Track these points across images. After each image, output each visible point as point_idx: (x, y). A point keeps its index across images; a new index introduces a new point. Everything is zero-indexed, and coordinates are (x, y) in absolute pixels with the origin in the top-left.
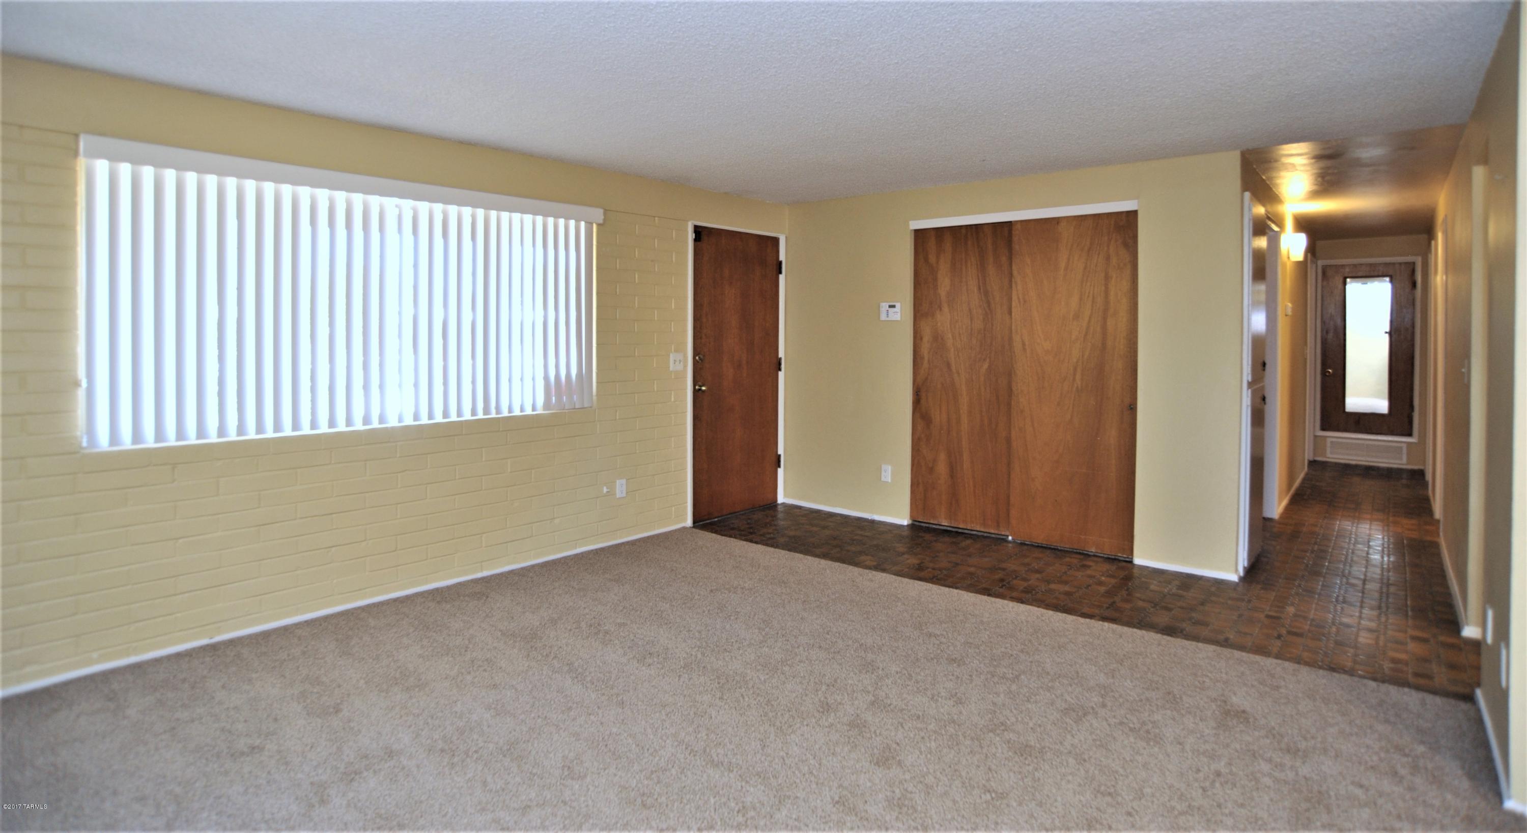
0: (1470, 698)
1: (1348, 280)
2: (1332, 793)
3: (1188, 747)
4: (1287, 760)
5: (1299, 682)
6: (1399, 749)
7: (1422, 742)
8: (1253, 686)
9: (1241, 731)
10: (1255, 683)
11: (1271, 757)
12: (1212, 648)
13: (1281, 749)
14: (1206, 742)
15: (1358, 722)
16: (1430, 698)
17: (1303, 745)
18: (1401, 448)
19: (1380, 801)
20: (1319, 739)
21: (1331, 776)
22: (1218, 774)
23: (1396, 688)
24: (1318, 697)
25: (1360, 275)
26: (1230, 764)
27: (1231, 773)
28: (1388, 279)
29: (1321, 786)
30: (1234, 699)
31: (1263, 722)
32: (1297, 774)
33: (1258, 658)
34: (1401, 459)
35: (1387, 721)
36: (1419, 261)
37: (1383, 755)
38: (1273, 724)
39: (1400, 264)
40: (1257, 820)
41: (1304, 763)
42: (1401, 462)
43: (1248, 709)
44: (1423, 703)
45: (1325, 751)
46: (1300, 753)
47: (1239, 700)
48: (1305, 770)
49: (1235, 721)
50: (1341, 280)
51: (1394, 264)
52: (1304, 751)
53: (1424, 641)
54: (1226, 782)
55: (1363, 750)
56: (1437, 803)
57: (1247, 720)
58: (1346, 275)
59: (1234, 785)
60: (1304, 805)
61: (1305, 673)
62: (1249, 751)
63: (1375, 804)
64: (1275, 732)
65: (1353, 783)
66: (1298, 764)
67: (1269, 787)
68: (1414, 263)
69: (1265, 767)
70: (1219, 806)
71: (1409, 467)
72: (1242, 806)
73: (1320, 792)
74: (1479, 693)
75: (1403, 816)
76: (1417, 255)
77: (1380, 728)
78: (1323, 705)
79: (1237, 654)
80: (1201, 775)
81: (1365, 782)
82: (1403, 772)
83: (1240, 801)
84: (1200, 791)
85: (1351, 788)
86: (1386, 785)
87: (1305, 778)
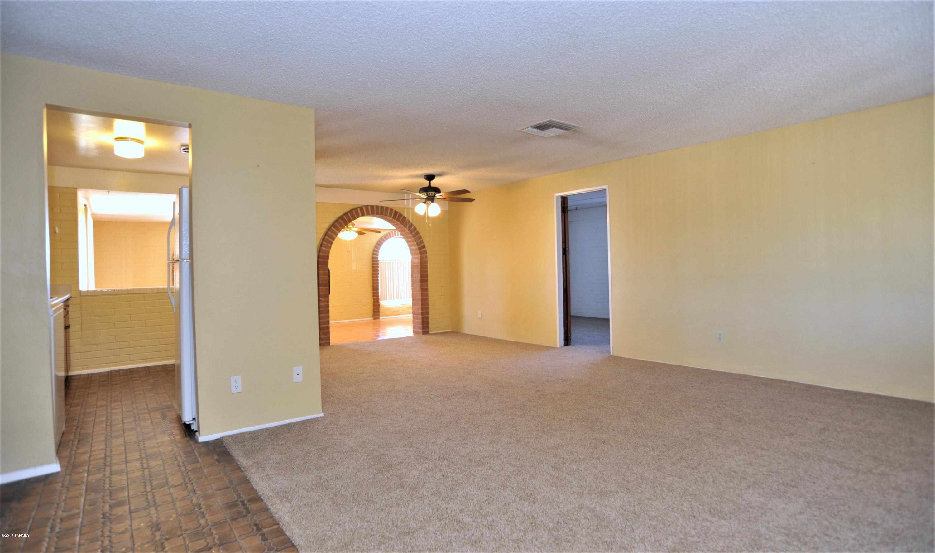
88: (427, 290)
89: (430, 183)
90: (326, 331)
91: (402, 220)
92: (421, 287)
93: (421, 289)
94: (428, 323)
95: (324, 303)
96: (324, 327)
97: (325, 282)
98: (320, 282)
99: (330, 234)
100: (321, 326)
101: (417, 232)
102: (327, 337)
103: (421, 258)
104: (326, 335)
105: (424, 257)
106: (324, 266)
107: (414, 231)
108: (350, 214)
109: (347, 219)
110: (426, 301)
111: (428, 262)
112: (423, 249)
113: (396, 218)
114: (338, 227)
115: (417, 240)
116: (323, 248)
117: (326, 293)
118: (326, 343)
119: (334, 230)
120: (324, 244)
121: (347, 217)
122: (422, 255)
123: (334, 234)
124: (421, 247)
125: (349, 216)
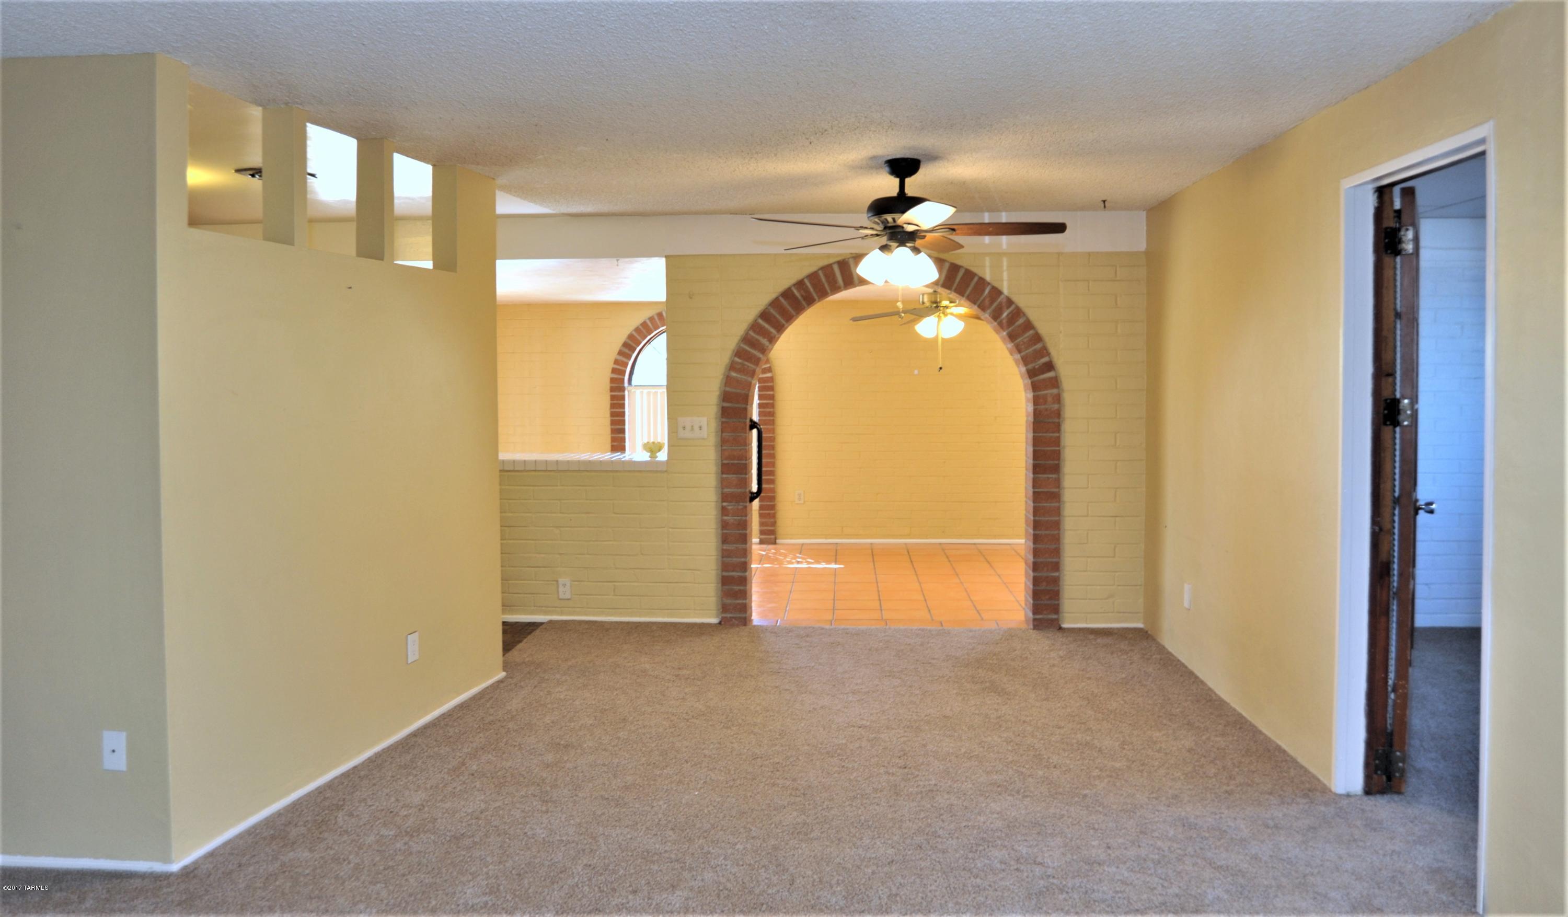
88: (1056, 496)
89: (902, 186)
90: (737, 588)
91: (975, 288)
92: (1034, 487)
93: (1034, 493)
94: (1055, 594)
95: (733, 515)
96: (733, 577)
97: (736, 462)
98: (725, 462)
99: (753, 337)
100: (725, 574)
101: (1024, 322)
102: (738, 604)
103: (1036, 401)
104: (737, 599)
105: (1050, 399)
106: (734, 420)
107: (1017, 321)
108: (811, 283)
109: (802, 296)
110: (1047, 529)
111: (1062, 413)
112: (1043, 373)
113: (955, 285)
114: (775, 317)
115: (1027, 348)
116: (734, 374)
117: (740, 490)
118: (735, 618)
119: (764, 327)
120: (737, 363)
121: (802, 291)
122: (1040, 391)
123: (764, 337)
124: (1037, 367)
125: (807, 287)
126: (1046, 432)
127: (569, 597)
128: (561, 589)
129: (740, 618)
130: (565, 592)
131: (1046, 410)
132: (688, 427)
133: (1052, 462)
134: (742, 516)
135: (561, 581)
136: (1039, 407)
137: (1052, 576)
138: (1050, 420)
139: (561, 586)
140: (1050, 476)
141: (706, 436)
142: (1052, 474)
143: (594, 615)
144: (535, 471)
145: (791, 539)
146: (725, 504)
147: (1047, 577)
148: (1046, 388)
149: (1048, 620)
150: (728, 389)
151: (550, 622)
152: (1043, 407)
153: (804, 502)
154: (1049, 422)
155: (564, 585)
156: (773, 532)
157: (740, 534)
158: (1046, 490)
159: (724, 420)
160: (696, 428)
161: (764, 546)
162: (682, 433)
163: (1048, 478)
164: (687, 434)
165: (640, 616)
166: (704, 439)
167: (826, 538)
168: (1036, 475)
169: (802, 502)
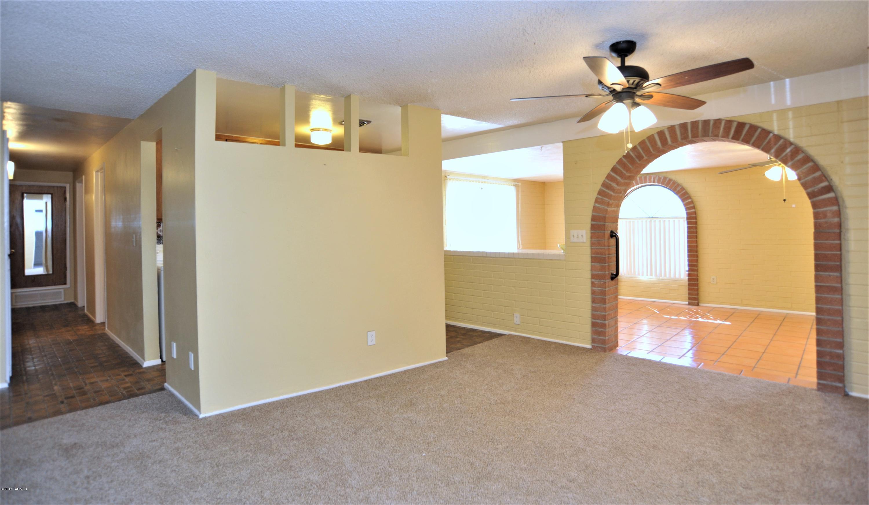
0: (163, 389)
1: (25, 195)
2: (145, 451)
3: (58, 478)
4: (116, 450)
5: (92, 417)
6: (156, 419)
7: (162, 412)
8: (70, 431)
9: (82, 453)
10: (69, 428)
11: (107, 454)
12: (25, 426)
13: (110, 448)
14: (66, 469)
15: (132, 419)
16: (151, 395)
17: (118, 440)
18: (61, 292)
19: (165, 441)
20: (123, 434)
21: (140, 445)
22: (88, 477)
23: (136, 398)
24: (107, 418)
25: (32, 191)
26: (90, 469)
27: (93, 472)
28: (50, 196)
29: (139, 451)
30: (65, 441)
31: (90, 442)
32: (125, 453)
33: (60, 417)
34: (61, 298)
35: (143, 412)
36: (68, 187)
37: (152, 425)
38: (96, 440)
39: (57, 187)
40: (124, 482)
41: (124, 447)
42: (61, 300)
43: (76, 441)
44: (151, 398)
45: (129, 437)
46: (119, 444)
47: (66, 441)
48: (127, 450)
49: (74, 450)
50: (20, 194)
51: (54, 187)
52: (120, 442)
53: (131, 375)
54: (96, 477)
55: (144, 428)
56: (182, 429)
57: (81, 447)
58: (23, 191)
59: (100, 476)
60: (139, 463)
61: (91, 411)
62: (94, 458)
63: (164, 443)
64: (100, 443)
65: (150, 442)
66: (122, 449)
67: (118, 466)
68: (65, 187)
69: (109, 459)
70: (101, 489)
71: (65, 302)
72: (112, 481)
73: (141, 453)
74: (166, 385)
75: (176, 441)
76: (66, 183)
77: (143, 416)
78: (112, 420)
79: (46, 421)
80: (78, 484)
81: (154, 439)
82: (164, 426)
83: (110, 480)
84: (85, 491)
85: (151, 444)
86: (162, 434)
87: (129, 452)
88: (838, 290)
89: (622, 62)
92: (816, 281)
93: (816, 286)
94: (840, 367)
95: (598, 287)
96: (598, 323)
97: (599, 256)
98: (593, 256)
99: (607, 183)
100: (594, 321)
101: (803, 157)
102: (601, 339)
103: (816, 216)
104: (600, 336)
105: (829, 215)
106: (598, 231)
107: (796, 157)
108: (640, 147)
109: (636, 156)
110: (829, 315)
111: (843, 224)
112: (822, 194)
113: (742, 137)
114: (620, 170)
115: (806, 177)
116: (597, 205)
117: (601, 273)
118: (599, 347)
119: (614, 176)
120: (599, 198)
121: (635, 153)
122: (820, 208)
123: (614, 183)
124: (816, 190)
125: (638, 150)
126: (827, 240)
127: (519, 323)
128: (515, 319)
129: (602, 347)
130: (517, 320)
131: (826, 223)
132: (576, 236)
133: (833, 263)
134: (603, 288)
135: (516, 314)
136: (819, 221)
137: (836, 353)
138: (831, 231)
139: (515, 317)
140: (831, 274)
141: (585, 241)
142: (835, 272)
143: (530, 334)
144: (504, 258)
145: (709, 304)
146: (593, 280)
147: (831, 353)
148: (826, 206)
149: (832, 387)
150: (594, 214)
151: (510, 335)
152: (823, 220)
153: (717, 283)
154: (829, 232)
155: (517, 317)
156: (697, 299)
157: (602, 298)
158: (828, 284)
159: (592, 231)
160: (580, 236)
161: (691, 307)
162: (573, 240)
163: (830, 276)
164: (575, 240)
165: (552, 338)
166: (584, 242)
167: (731, 305)
168: (818, 273)
169: (715, 283)
